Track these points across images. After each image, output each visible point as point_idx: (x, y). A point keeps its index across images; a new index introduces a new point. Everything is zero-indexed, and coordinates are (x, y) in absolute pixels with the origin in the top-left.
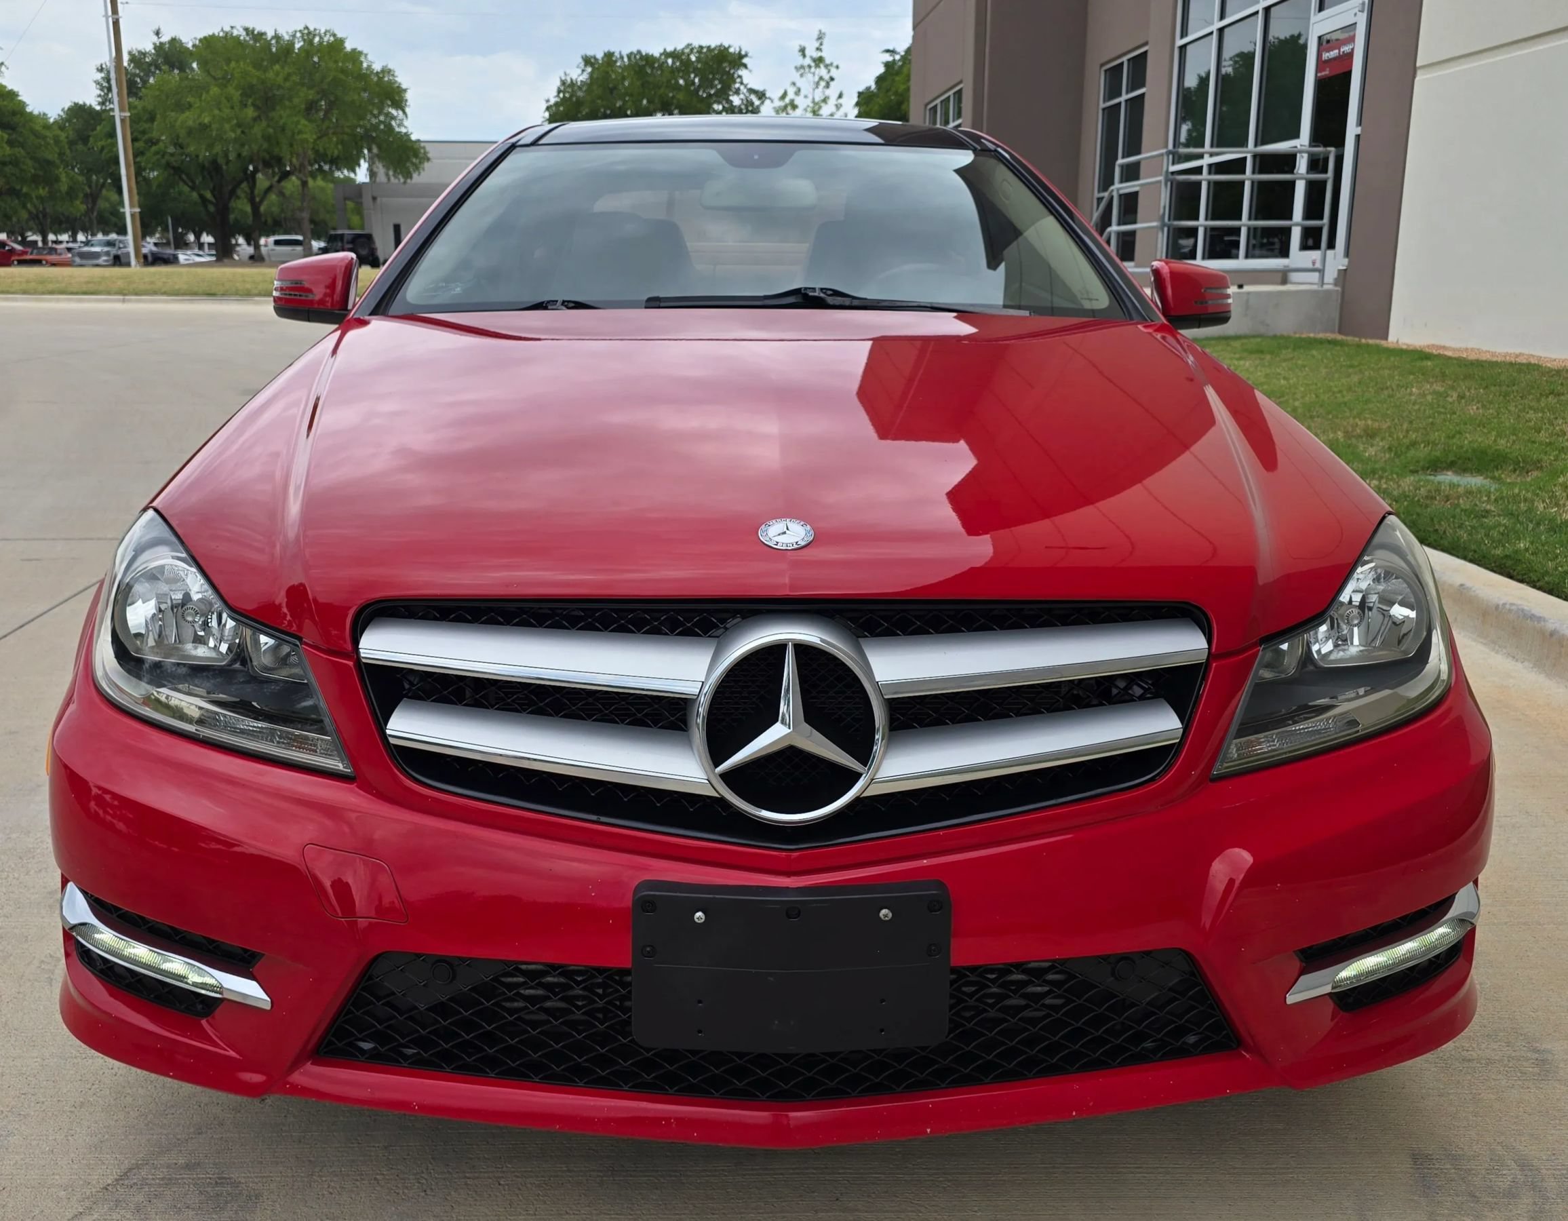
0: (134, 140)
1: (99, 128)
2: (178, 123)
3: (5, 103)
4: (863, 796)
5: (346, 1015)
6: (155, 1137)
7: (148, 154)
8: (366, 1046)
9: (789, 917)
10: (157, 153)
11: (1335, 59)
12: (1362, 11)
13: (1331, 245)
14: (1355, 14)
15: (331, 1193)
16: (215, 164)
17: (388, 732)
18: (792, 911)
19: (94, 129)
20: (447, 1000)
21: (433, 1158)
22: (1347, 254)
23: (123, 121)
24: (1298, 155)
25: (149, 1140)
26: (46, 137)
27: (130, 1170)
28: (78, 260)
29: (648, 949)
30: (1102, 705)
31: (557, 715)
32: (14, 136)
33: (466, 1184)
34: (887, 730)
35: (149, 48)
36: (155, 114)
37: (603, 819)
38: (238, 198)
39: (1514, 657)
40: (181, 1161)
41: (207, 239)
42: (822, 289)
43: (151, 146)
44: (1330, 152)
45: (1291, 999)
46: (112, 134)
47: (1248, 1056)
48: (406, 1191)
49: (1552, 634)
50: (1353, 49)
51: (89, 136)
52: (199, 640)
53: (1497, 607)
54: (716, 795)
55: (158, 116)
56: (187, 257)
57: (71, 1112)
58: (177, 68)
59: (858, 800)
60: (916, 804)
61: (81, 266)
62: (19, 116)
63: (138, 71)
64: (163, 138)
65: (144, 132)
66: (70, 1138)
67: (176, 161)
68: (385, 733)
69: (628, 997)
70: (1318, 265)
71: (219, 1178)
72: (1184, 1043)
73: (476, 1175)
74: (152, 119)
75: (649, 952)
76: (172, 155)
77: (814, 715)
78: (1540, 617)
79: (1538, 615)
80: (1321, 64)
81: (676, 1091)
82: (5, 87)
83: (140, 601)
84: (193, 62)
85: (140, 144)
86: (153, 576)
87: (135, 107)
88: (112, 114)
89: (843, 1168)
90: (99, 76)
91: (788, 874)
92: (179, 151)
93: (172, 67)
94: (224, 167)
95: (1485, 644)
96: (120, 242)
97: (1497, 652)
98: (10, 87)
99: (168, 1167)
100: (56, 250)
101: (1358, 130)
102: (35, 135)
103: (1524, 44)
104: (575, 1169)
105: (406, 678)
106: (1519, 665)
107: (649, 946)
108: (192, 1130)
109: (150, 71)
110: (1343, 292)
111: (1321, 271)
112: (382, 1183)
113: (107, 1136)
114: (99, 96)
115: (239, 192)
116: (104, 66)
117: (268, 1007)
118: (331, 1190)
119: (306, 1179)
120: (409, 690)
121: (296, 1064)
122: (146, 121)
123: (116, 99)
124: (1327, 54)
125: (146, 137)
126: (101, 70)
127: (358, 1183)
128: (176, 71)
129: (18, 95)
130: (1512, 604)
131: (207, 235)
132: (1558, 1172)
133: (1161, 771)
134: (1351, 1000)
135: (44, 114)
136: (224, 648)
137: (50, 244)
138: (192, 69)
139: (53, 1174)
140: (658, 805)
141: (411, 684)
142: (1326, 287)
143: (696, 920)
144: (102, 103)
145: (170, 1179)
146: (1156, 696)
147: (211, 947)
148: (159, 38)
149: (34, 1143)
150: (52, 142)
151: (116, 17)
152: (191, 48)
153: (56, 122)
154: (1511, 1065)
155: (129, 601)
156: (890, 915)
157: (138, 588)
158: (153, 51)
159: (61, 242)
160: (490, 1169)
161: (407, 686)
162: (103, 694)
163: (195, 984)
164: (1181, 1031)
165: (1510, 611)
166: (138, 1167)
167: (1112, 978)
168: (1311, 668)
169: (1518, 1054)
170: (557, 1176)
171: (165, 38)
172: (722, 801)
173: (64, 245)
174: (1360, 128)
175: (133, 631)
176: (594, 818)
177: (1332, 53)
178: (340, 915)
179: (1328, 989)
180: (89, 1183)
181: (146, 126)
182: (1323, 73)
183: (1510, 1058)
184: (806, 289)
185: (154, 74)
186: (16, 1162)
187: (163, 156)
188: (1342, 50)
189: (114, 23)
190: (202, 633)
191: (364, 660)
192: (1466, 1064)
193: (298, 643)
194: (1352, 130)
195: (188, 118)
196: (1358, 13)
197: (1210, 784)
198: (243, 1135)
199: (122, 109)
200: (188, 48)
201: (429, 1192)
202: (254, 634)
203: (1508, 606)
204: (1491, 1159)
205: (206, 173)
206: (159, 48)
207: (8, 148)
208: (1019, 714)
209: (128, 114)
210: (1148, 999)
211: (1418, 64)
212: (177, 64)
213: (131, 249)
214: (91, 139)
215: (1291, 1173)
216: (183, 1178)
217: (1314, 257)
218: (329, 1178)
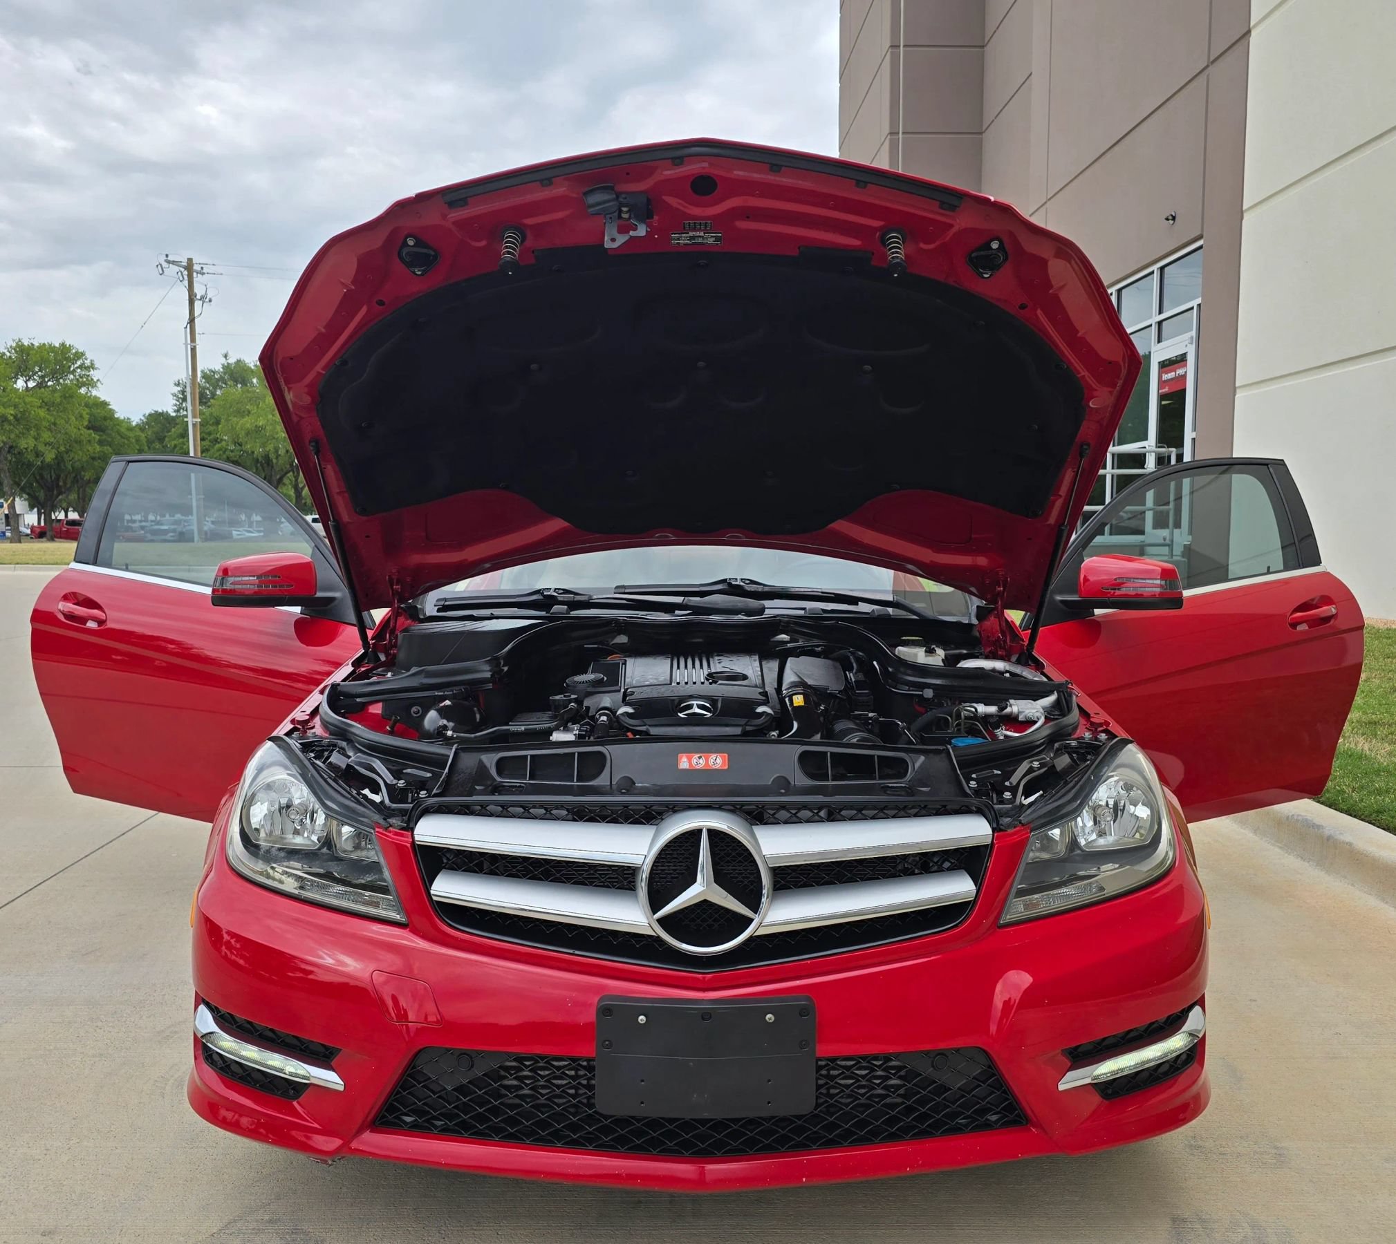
0: (202, 439)
1: (173, 430)
2: (239, 426)
3: (99, 411)
4: (755, 934)
5: (396, 1094)
6: (246, 1201)
7: (212, 451)
8: (408, 1119)
9: (703, 1019)
10: (219, 450)
11: (1172, 379)
12: (1192, 343)
13: (1178, 525)
14: (1186, 346)
15: (376, 1239)
16: (267, 458)
17: (432, 892)
18: (706, 1015)
19: (169, 431)
20: (467, 1083)
21: (450, 1217)
22: (1190, 532)
23: (194, 425)
24: (1147, 454)
25: (242, 1204)
26: (129, 437)
27: (230, 1223)
28: (149, 536)
29: (607, 1043)
30: (922, 873)
31: (547, 880)
32: (104, 437)
33: (474, 1234)
34: (771, 890)
35: (218, 368)
36: (220, 421)
37: (577, 952)
38: (284, 484)
39: (1302, 858)
40: (267, 1218)
41: (256, 518)
42: (742, 579)
43: (215, 444)
44: (1172, 452)
45: (1062, 1087)
46: (184, 435)
47: (1034, 1130)
48: (430, 1238)
49: (1329, 838)
50: (1186, 372)
51: (165, 436)
52: (296, 832)
53: (1288, 818)
54: (654, 934)
55: (223, 421)
56: (239, 533)
57: (184, 1184)
58: (241, 383)
59: (751, 939)
60: (793, 943)
61: (152, 541)
62: (108, 421)
63: (208, 385)
64: (226, 438)
65: (210, 434)
66: (184, 1202)
67: (235, 457)
68: (429, 893)
69: (593, 1097)
70: (1168, 541)
71: (295, 1229)
72: (987, 1120)
73: (481, 1228)
74: (218, 423)
75: (607, 1045)
76: (232, 451)
77: (720, 878)
78: (1320, 826)
79: (1317, 823)
80: (1161, 383)
81: (625, 1150)
82: (99, 398)
83: (259, 803)
84: (254, 378)
85: (206, 443)
86: (269, 787)
87: (204, 414)
88: (185, 419)
89: (750, 1225)
90: (177, 389)
91: (704, 990)
92: (238, 448)
93: (236, 382)
94: (274, 461)
95: (1281, 848)
96: (185, 521)
97: (1289, 854)
98: (103, 398)
99: (257, 1221)
100: (131, 528)
101: (1194, 435)
102: (122, 437)
103: (1317, 370)
104: (553, 1225)
105: (445, 856)
106: (1306, 864)
107: (608, 1041)
108: (273, 1197)
109: (218, 385)
110: (1189, 562)
111: (1171, 546)
112: (413, 1233)
113: (211, 1201)
114: (176, 405)
115: (286, 481)
116: (181, 382)
117: (341, 1088)
118: (376, 1238)
119: (357, 1230)
120: (447, 863)
121: (360, 1131)
122: (213, 424)
123: (190, 408)
124: (1166, 376)
125: (212, 437)
126: (178, 384)
127: (395, 1233)
128: (239, 386)
129: (109, 405)
130: (1298, 815)
131: (256, 515)
132: (1279, 1231)
133: (962, 921)
134: (1110, 1091)
135: (128, 419)
136: (315, 838)
137: (126, 524)
138: (252, 383)
139: (174, 1226)
140: (615, 943)
141: (448, 859)
142: (1175, 558)
143: (640, 1022)
144: (178, 411)
145: (258, 1229)
146: (959, 868)
147: (303, 1047)
148: (226, 359)
149: (159, 1205)
150: (133, 441)
151: (194, 344)
152: (253, 368)
153: (137, 425)
154: (1255, 1157)
155: (253, 803)
156: (773, 1019)
157: (260, 796)
158: (221, 370)
159: (134, 522)
160: (491, 1225)
161: (445, 861)
162: (232, 868)
163: (291, 1074)
164: (984, 1111)
165: (1298, 820)
166: (235, 1221)
167: (932, 1069)
168: (1079, 852)
169: (1262, 1150)
170: (540, 1229)
171: (232, 360)
172: (658, 939)
173: (137, 524)
174: (1195, 433)
175: (254, 826)
176: (571, 951)
177: (1169, 375)
178: (396, 1020)
179: (1088, 1081)
180: (200, 1232)
181: (212, 428)
182: (1164, 390)
183: (1256, 1153)
184: (730, 579)
185: (221, 388)
186: (147, 1218)
187: (224, 452)
188: (1177, 373)
189: (192, 349)
190: (299, 828)
191: (417, 843)
192: (1221, 1157)
193: (373, 831)
194: (1189, 435)
195: (248, 422)
196: (1188, 345)
197: (998, 930)
198: (310, 1201)
199: (194, 416)
200: (250, 368)
201: (446, 1239)
202: (338, 825)
203: (1295, 817)
204: (1231, 1222)
205: (259, 465)
206: (227, 368)
207: (98, 447)
208: (863, 880)
209: (199, 420)
210: (959, 1085)
211: (1237, 384)
212: (240, 379)
213: (195, 528)
214: (167, 439)
215: (1080, 1230)
216: (268, 1229)
217: (1165, 535)
218: (373, 1230)
